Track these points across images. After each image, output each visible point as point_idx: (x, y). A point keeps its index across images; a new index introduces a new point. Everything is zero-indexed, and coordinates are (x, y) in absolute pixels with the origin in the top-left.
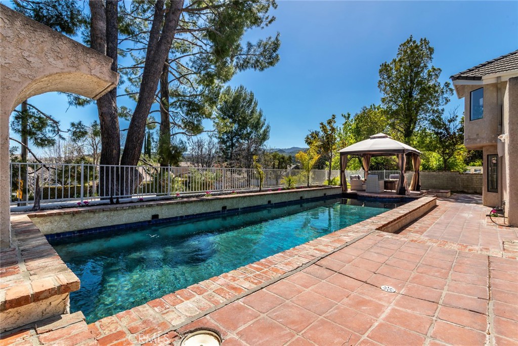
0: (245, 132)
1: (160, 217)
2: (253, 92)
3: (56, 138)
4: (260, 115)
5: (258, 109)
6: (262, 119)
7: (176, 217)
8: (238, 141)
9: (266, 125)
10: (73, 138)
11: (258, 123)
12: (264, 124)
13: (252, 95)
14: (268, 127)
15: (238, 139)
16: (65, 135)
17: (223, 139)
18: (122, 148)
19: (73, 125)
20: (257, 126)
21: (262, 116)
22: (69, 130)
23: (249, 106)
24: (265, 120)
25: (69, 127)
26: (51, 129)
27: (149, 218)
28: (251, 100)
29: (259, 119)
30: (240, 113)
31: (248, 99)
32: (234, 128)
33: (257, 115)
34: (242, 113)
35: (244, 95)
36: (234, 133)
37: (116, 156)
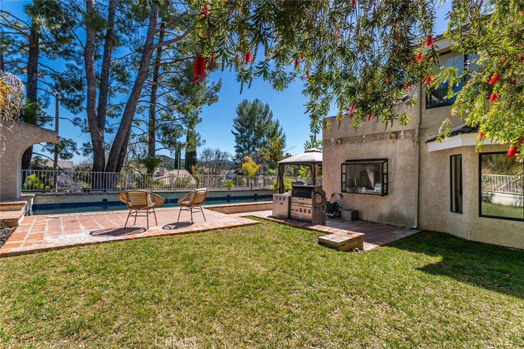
0: (261, 141)
1: (108, 201)
2: (268, 104)
3: (74, 153)
4: (277, 125)
5: (274, 119)
6: (279, 129)
8: (253, 150)
9: (282, 134)
10: (84, 153)
11: (274, 133)
12: (280, 133)
13: (267, 107)
14: (284, 136)
15: (254, 147)
16: (79, 152)
17: (241, 148)
19: (84, 145)
20: (272, 135)
22: (82, 148)
23: (264, 118)
24: (282, 130)
25: (82, 146)
26: (71, 148)
27: (101, 201)
28: (266, 112)
29: (276, 129)
30: (256, 124)
31: (263, 111)
32: (250, 138)
33: (273, 126)
34: (258, 124)
35: (259, 107)
36: (250, 142)
37: (102, 167)
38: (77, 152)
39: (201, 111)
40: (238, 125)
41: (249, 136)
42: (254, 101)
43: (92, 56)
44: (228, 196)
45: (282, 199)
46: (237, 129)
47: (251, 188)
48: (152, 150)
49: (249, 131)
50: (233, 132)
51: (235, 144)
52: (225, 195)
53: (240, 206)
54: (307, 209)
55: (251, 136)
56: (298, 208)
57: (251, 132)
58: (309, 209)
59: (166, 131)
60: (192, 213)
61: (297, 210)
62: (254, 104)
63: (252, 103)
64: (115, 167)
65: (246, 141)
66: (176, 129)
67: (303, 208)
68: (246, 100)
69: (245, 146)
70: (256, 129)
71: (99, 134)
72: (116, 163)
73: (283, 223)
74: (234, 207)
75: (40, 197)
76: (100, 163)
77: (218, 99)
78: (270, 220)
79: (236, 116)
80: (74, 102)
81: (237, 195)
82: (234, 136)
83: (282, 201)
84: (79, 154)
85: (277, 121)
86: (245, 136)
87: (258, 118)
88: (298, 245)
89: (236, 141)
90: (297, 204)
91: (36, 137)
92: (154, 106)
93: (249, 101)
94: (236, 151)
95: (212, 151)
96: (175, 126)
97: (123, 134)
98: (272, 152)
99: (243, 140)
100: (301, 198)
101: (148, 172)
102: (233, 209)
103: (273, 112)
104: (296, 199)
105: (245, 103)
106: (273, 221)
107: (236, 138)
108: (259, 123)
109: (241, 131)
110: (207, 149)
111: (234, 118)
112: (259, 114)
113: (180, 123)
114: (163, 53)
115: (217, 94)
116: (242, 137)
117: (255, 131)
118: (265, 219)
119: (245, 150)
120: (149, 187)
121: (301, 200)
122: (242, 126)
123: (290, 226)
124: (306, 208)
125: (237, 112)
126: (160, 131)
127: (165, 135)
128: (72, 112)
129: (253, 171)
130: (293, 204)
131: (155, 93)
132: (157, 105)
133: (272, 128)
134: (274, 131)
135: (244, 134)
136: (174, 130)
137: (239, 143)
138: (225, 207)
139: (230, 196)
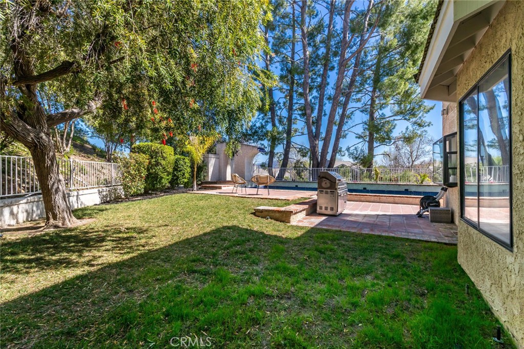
27: (295, 186)
37: (317, 165)
81: (420, 190)
91: (250, 150)
139: (409, 191)
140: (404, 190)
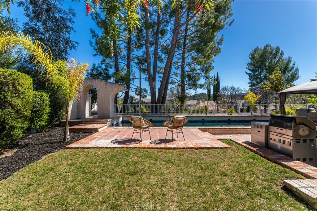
2: (279, 46)
4: (289, 61)
5: (285, 57)
6: (291, 65)
7: (158, 121)
9: (295, 68)
12: (293, 67)
13: (278, 48)
14: (297, 70)
17: (254, 83)
18: (157, 100)
20: (285, 70)
21: (290, 62)
23: (275, 58)
28: (277, 53)
29: (287, 65)
30: (267, 64)
31: (274, 52)
32: (262, 75)
33: (285, 62)
34: (269, 64)
35: (269, 50)
36: (262, 78)
37: (155, 102)
38: (148, 94)
39: (213, 62)
40: (251, 67)
41: (261, 74)
42: (265, 46)
43: (148, 44)
44: (229, 120)
45: (260, 126)
46: (250, 70)
47: (252, 114)
48: (183, 90)
49: (261, 70)
50: (246, 73)
51: (249, 81)
52: (227, 119)
53: (229, 129)
54: (287, 140)
55: (263, 74)
56: (277, 138)
57: (263, 71)
58: (289, 140)
59: (190, 78)
60: (173, 133)
61: (275, 140)
62: (265, 49)
63: (262, 48)
64: (161, 101)
65: (258, 78)
66: (196, 75)
67: (282, 139)
68: (258, 47)
69: (257, 82)
70: (267, 67)
71: (153, 84)
72: (161, 99)
73: (254, 151)
74: (224, 130)
75: (124, 117)
76: (154, 99)
77: (221, 50)
78: (243, 146)
79: (249, 61)
80: (145, 70)
81: (237, 119)
82: (248, 76)
83: (259, 129)
84: (149, 95)
85: (289, 58)
86: (257, 74)
87: (269, 59)
88: (248, 184)
89: (250, 79)
90: (275, 134)
91: (116, 88)
92: (184, 64)
93: (260, 48)
94: (249, 86)
95: (229, 88)
96: (195, 74)
97: (164, 82)
98: (272, 84)
99: (255, 77)
100: (280, 128)
101: (181, 104)
102: (223, 131)
103: (283, 51)
104: (273, 129)
105: (256, 50)
106: (245, 147)
107: (250, 76)
108: (271, 62)
109: (253, 71)
110: (224, 87)
111: (248, 62)
112: (270, 55)
113: (200, 72)
114: (189, 30)
115: (220, 46)
116: (254, 75)
117: (266, 69)
118: (239, 144)
119: (257, 85)
120: (180, 112)
121: (279, 130)
122: (255, 67)
123: (261, 156)
124: (285, 139)
125: (250, 57)
126: (187, 78)
127: (189, 80)
128: (145, 74)
129: (253, 101)
130: (271, 133)
131: (184, 56)
132: (185, 63)
133: (284, 64)
134: (286, 67)
135: (256, 73)
136: (194, 77)
137: (252, 80)
138: (216, 129)
139: (231, 120)
140: (228, 120)
